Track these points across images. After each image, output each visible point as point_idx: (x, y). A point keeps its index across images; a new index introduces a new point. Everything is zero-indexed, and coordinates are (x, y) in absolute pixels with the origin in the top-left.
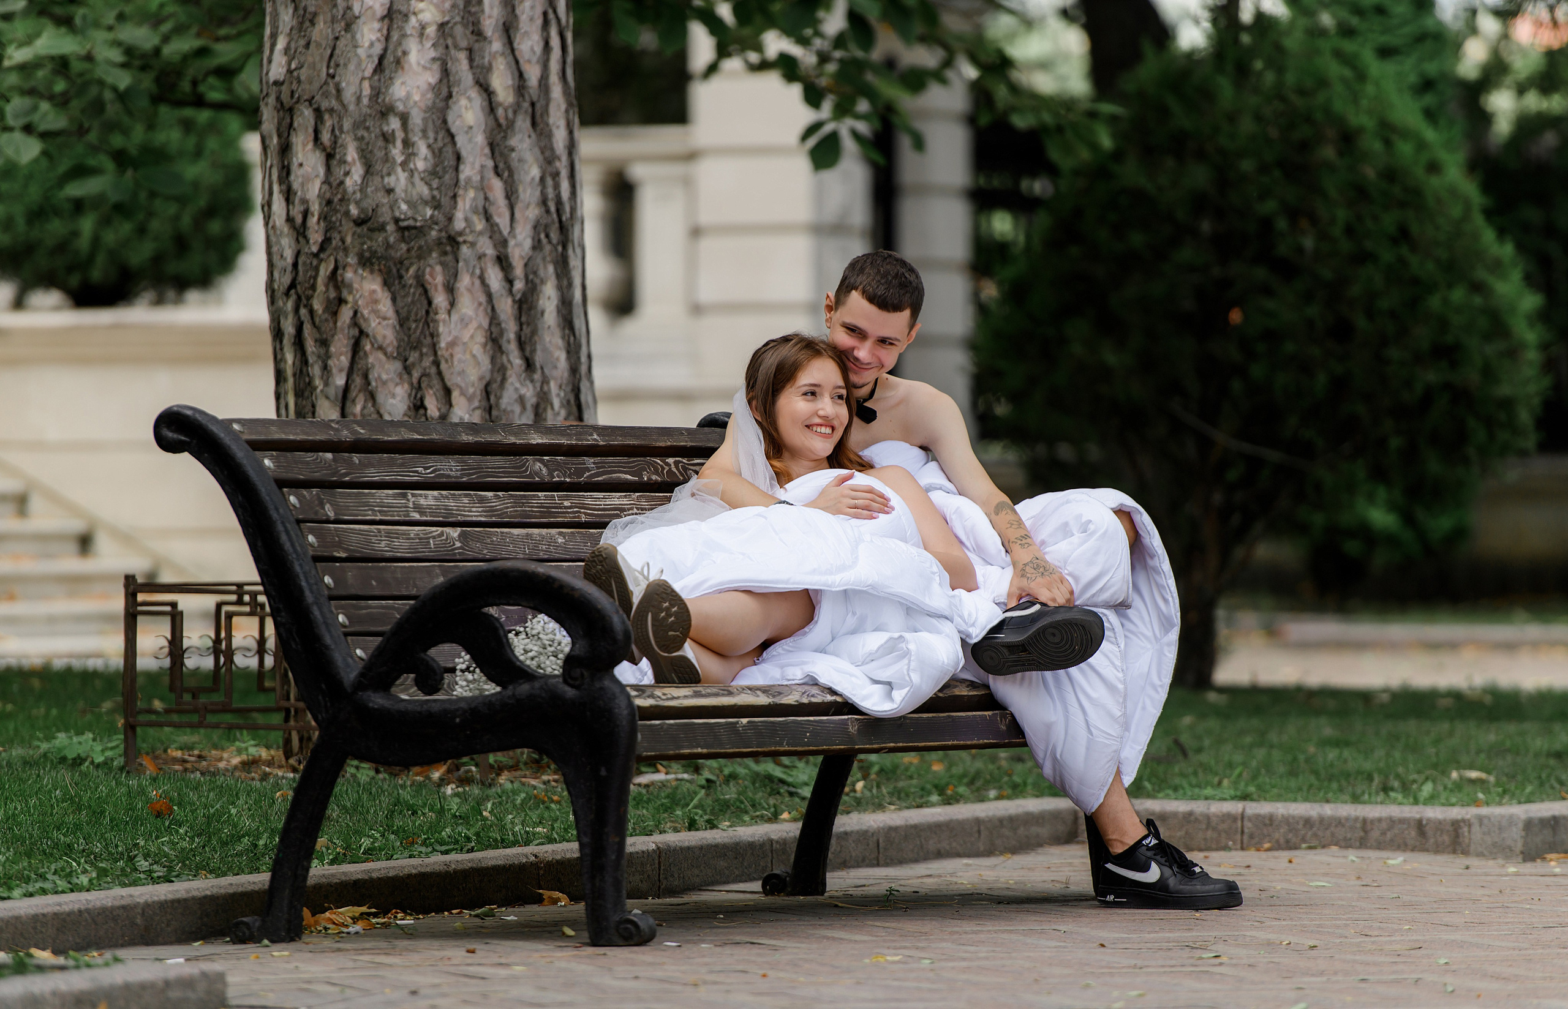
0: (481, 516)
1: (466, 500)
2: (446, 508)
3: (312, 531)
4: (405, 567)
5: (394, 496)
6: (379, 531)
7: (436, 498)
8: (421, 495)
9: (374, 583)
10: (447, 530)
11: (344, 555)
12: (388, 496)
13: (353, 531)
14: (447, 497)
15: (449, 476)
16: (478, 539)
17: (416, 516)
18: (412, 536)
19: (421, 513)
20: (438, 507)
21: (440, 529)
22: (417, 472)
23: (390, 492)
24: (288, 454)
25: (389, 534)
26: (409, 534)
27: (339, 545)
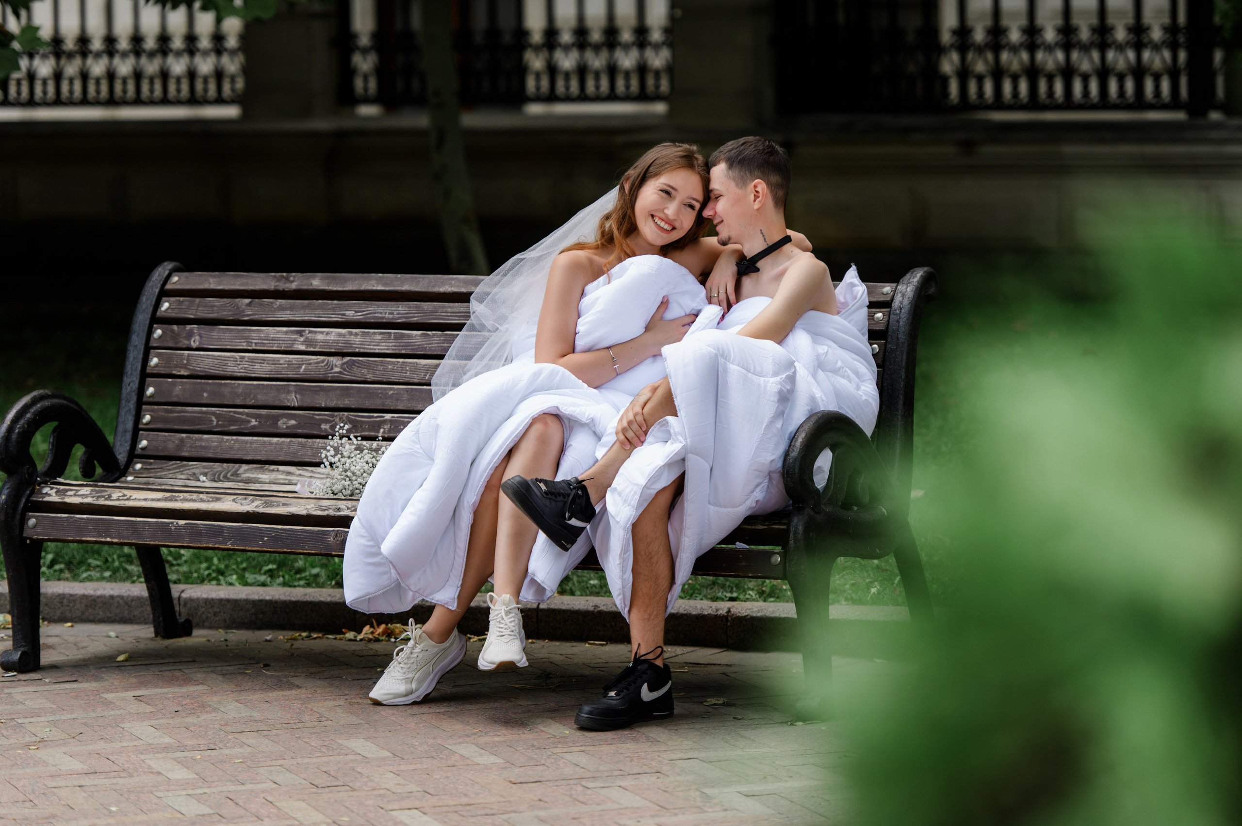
0: (387, 349)
1: (378, 337)
2: (347, 343)
3: (158, 356)
4: (253, 384)
5: (286, 333)
6: (243, 357)
7: (340, 335)
8: (322, 333)
9: (205, 395)
10: (331, 359)
11: (186, 374)
12: (278, 332)
13: (208, 357)
14: (356, 334)
15: (383, 318)
16: (368, 366)
17: (302, 348)
18: (281, 362)
19: (307, 346)
20: (337, 342)
21: (322, 358)
22: (344, 315)
23: (285, 329)
24: (197, 300)
25: (252, 361)
26: (279, 361)
27: (185, 367)
